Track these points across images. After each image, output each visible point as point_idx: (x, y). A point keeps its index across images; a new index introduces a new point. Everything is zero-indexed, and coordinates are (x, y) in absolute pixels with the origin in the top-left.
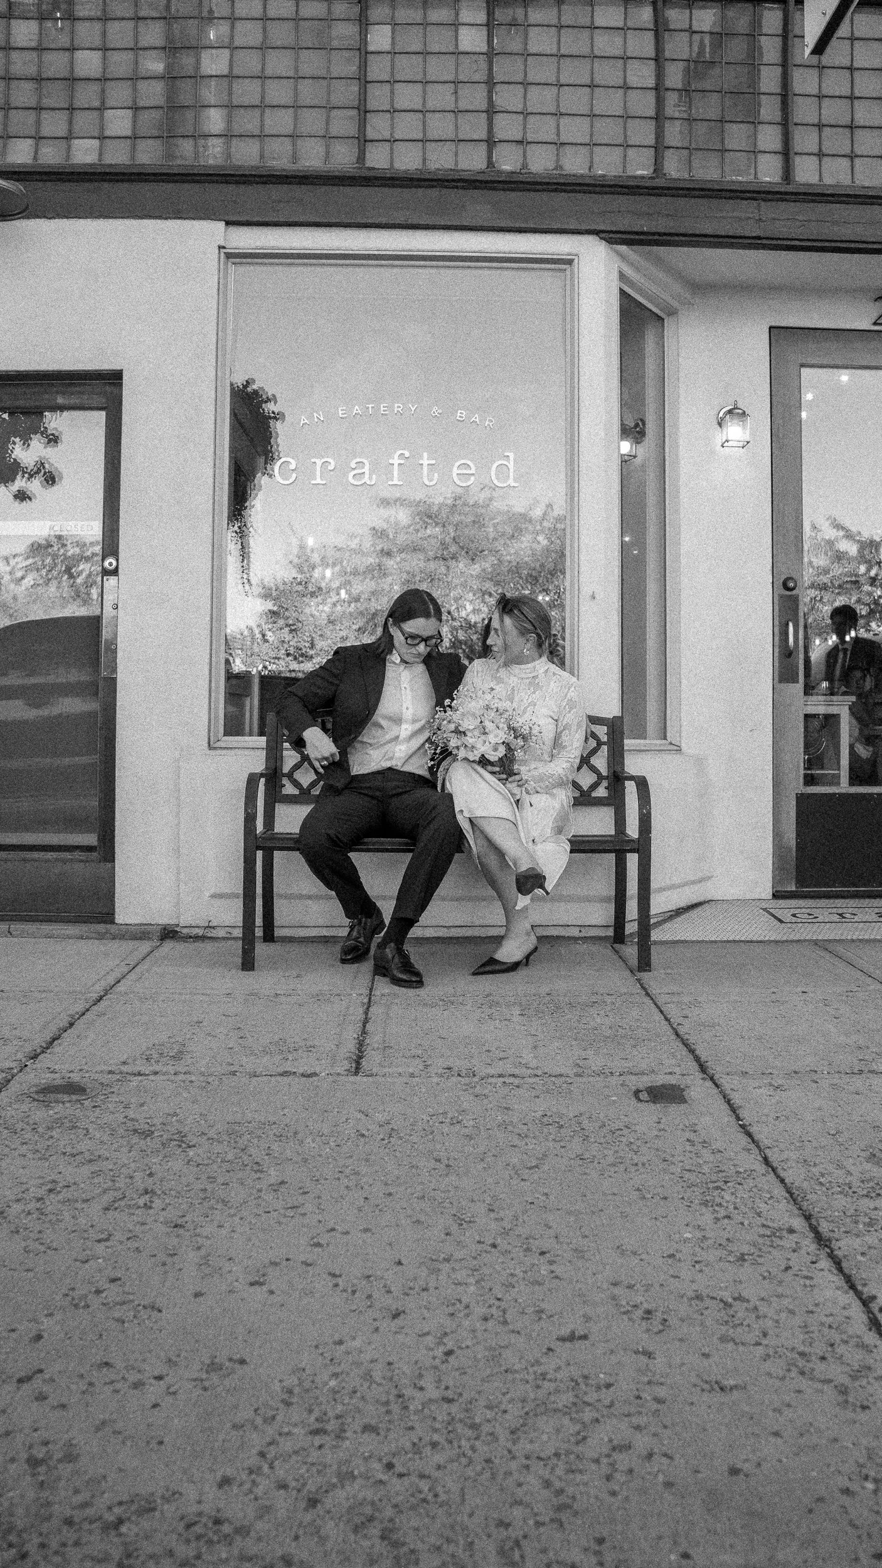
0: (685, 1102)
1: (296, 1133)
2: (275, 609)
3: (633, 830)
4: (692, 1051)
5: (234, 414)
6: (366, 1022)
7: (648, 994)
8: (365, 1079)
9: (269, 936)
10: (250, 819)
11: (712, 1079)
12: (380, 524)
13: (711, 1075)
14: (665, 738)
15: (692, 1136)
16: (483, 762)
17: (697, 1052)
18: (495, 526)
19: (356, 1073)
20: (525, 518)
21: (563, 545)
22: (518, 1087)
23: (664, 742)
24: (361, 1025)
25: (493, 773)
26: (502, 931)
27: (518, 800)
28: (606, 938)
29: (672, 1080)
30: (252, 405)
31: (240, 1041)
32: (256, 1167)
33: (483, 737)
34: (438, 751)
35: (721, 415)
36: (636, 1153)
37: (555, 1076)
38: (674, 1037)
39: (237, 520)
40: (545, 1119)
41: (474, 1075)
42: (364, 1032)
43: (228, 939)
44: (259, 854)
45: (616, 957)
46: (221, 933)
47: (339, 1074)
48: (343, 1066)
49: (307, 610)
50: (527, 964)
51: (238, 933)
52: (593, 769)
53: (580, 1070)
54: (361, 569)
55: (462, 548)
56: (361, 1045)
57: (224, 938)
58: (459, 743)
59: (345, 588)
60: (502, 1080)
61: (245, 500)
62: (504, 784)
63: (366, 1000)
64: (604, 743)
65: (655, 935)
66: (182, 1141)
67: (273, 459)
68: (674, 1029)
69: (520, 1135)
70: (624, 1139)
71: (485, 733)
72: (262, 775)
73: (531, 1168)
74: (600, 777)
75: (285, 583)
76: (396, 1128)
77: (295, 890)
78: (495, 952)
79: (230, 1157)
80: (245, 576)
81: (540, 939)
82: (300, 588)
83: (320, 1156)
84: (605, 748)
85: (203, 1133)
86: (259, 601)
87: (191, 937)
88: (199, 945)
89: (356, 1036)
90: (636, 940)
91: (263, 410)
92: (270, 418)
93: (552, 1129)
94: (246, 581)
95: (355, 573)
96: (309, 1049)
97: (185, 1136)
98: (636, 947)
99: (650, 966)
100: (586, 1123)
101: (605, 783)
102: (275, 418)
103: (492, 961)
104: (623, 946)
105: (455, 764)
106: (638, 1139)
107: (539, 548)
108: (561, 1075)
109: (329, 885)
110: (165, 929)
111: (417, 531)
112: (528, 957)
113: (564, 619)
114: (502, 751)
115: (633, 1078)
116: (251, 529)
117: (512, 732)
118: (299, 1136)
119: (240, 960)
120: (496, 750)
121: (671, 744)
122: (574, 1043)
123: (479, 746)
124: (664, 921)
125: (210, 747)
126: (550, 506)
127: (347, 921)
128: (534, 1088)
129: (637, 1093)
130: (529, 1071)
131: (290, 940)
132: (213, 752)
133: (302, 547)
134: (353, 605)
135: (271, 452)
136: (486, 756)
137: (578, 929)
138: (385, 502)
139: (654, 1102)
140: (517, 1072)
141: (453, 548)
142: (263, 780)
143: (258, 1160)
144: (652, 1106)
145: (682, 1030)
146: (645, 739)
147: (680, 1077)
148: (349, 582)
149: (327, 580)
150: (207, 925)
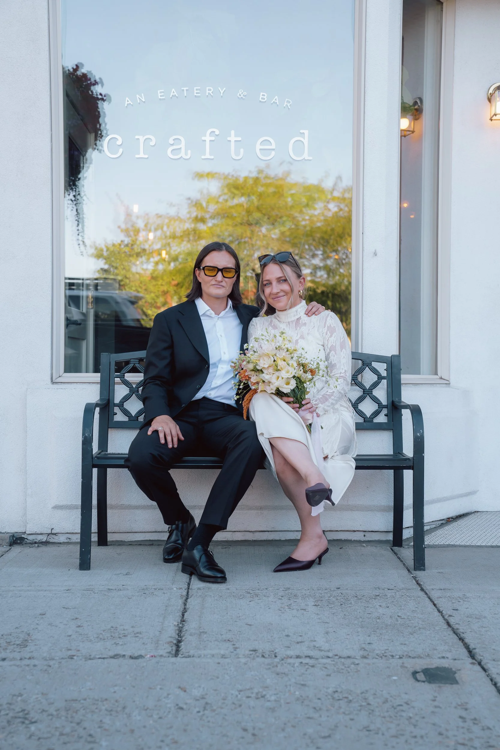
0: (457, 682)
1: (124, 708)
2: (106, 267)
3: (408, 450)
4: (462, 639)
5: (67, 95)
6: (185, 611)
7: (422, 590)
8: (184, 660)
9: (103, 541)
10: (87, 442)
11: (480, 664)
12: (195, 195)
13: (479, 660)
14: (436, 374)
15: (464, 714)
16: (279, 393)
17: (466, 641)
18: (292, 195)
19: (176, 655)
20: (318, 189)
21: (350, 211)
22: (313, 666)
23: (436, 377)
24: (180, 614)
25: (288, 403)
26: (298, 536)
27: (310, 425)
28: (387, 542)
29: (445, 663)
30: (81, 87)
31: (78, 629)
32: (89, 739)
33: (277, 374)
34: (241, 387)
35: (491, 91)
36: (415, 726)
37: (344, 658)
38: (446, 626)
39: (72, 189)
40: (336, 695)
41: (276, 656)
42: (183, 621)
43: (68, 543)
44: (95, 471)
45: (395, 557)
46: (62, 539)
47: (161, 656)
48: (166, 649)
49: (134, 269)
50: (319, 563)
51: (77, 538)
52: (375, 400)
53: (365, 653)
54: (178, 234)
55: (264, 215)
56: (180, 631)
57: (64, 543)
58: (258, 380)
59: (165, 250)
60: (299, 660)
61: (79, 172)
62: (297, 412)
63: (185, 593)
64: (384, 378)
65: (428, 540)
66: (26, 719)
67: (102, 136)
68: (445, 619)
69: (315, 708)
70: (404, 714)
71: (278, 370)
72: (97, 405)
73: (325, 737)
74: (381, 406)
75: (114, 245)
76: (209, 702)
77: (125, 502)
78: (293, 552)
79: (68, 730)
80: (80, 238)
81: (329, 541)
82: (127, 249)
83: (145, 727)
84: (384, 382)
85: (43, 711)
86: (93, 260)
87: (36, 543)
88: (43, 548)
89: (176, 624)
90: (412, 544)
91: (92, 92)
92: (98, 99)
93: (343, 703)
94: (81, 243)
95: (174, 237)
96: (137, 635)
97: (27, 714)
98: (412, 550)
99: (424, 566)
100: (371, 699)
101: (385, 411)
102: (103, 100)
103: (290, 560)
104: (401, 549)
105: (256, 396)
106: (416, 714)
107: (330, 214)
108: (349, 657)
109: (151, 497)
110: (13, 536)
111: (226, 201)
112: (320, 557)
113: (350, 275)
114: (293, 384)
115: (410, 660)
116: (85, 198)
117: (302, 367)
118: (127, 711)
119: (78, 561)
120: (288, 383)
121: (441, 378)
122: (359, 630)
123: (273, 380)
124: (436, 529)
125: (53, 382)
126: (339, 178)
127: (166, 527)
128: (326, 668)
129: (415, 673)
130: (322, 653)
131: (120, 543)
132: (55, 386)
133: (129, 215)
134: (172, 264)
135: (100, 130)
136: (280, 389)
137: (363, 534)
138: (200, 176)
139: (430, 682)
140: (311, 653)
141: (257, 215)
142: (97, 410)
143: (92, 732)
144: (426, 686)
145: (452, 621)
146: (420, 374)
147: (452, 661)
148: (169, 244)
149: (150, 242)
150: (49, 532)
